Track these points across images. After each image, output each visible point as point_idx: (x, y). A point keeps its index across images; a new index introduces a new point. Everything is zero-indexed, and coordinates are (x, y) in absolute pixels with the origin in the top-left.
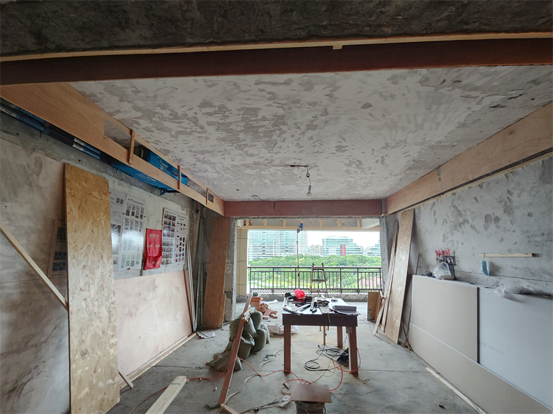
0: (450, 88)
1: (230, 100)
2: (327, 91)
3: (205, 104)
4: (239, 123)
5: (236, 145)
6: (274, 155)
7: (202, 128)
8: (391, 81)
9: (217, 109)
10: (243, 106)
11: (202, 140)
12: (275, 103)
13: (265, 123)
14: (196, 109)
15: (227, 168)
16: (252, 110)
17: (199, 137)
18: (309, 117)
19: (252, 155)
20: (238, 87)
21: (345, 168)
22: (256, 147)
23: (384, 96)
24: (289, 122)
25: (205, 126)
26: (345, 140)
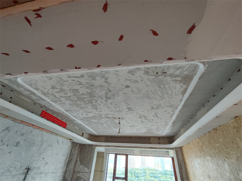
0: (163, 76)
1: (62, 85)
2: (103, 79)
3: (53, 88)
4: (74, 97)
5: (79, 107)
6: (100, 112)
7: (59, 99)
8: (130, 74)
9: (60, 90)
10: (70, 88)
11: (63, 104)
12: (83, 86)
13: (86, 96)
14: (51, 90)
15: (82, 119)
16: (76, 90)
17: (61, 103)
18: (103, 92)
19: (90, 112)
20: (62, 79)
21: (140, 120)
22: (88, 108)
23: (132, 82)
24: (96, 95)
25: (60, 98)
26: (129, 105)
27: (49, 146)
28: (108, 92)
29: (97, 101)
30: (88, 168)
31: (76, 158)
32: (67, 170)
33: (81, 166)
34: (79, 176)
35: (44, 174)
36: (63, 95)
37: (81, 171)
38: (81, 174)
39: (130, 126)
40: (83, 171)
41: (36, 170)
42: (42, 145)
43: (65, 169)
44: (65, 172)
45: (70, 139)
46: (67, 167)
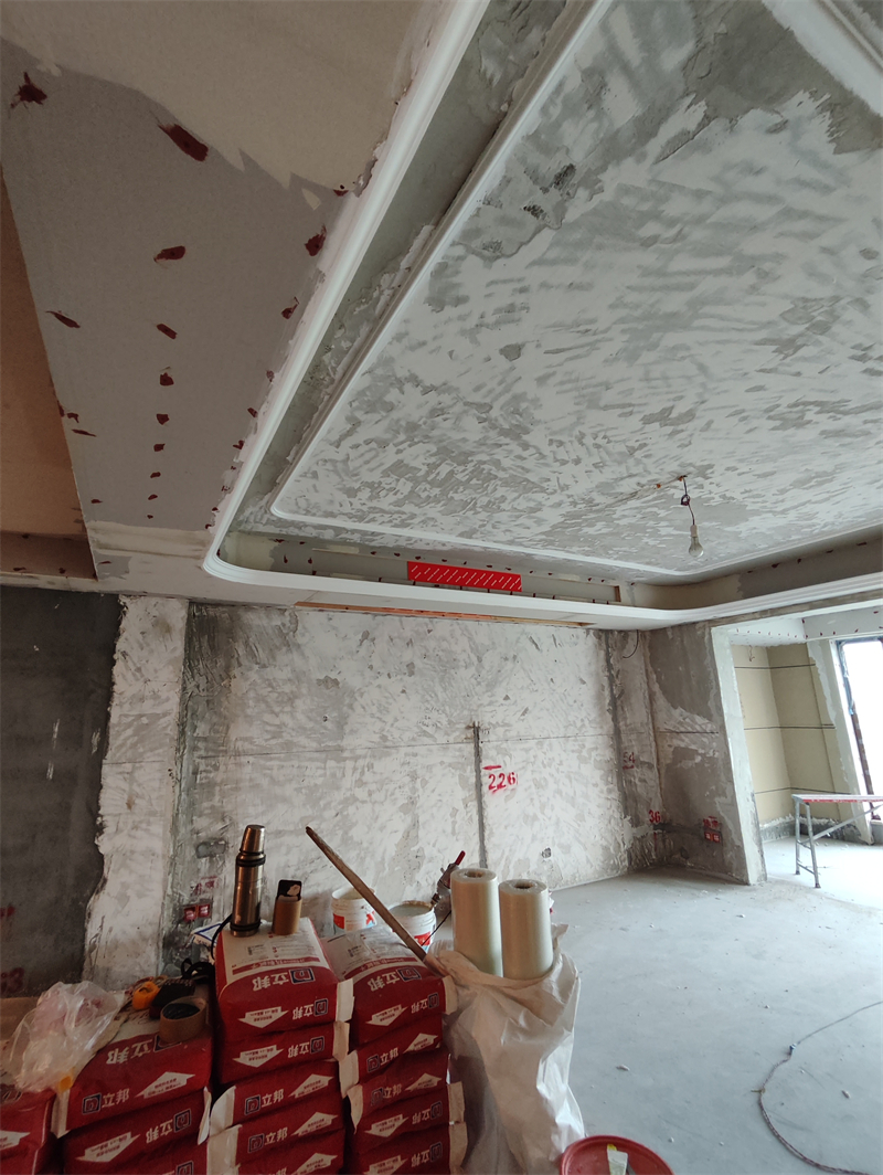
0: (583, 193)
1: (356, 475)
3: (349, 491)
4: (422, 487)
5: (479, 509)
6: (567, 493)
7: (401, 512)
8: (448, 308)
9: (369, 490)
10: (380, 470)
11: (431, 523)
12: (396, 445)
13: (446, 468)
14: (355, 501)
15: (545, 540)
16: (396, 466)
17: (424, 522)
18: (473, 424)
19: (534, 509)
22: (509, 498)
23: (498, 323)
24: (468, 447)
25: (397, 509)
26: (630, 405)
27: (506, 659)
28: (484, 416)
29: (497, 463)
30: (709, 717)
31: (645, 686)
32: (623, 728)
33: (678, 713)
34: (683, 745)
35: (532, 743)
36: (392, 498)
37: (682, 729)
38: (687, 740)
39: (800, 484)
40: (690, 729)
41: (500, 731)
42: (480, 660)
43: (611, 723)
44: (617, 734)
45: (581, 624)
46: (615, 719)
